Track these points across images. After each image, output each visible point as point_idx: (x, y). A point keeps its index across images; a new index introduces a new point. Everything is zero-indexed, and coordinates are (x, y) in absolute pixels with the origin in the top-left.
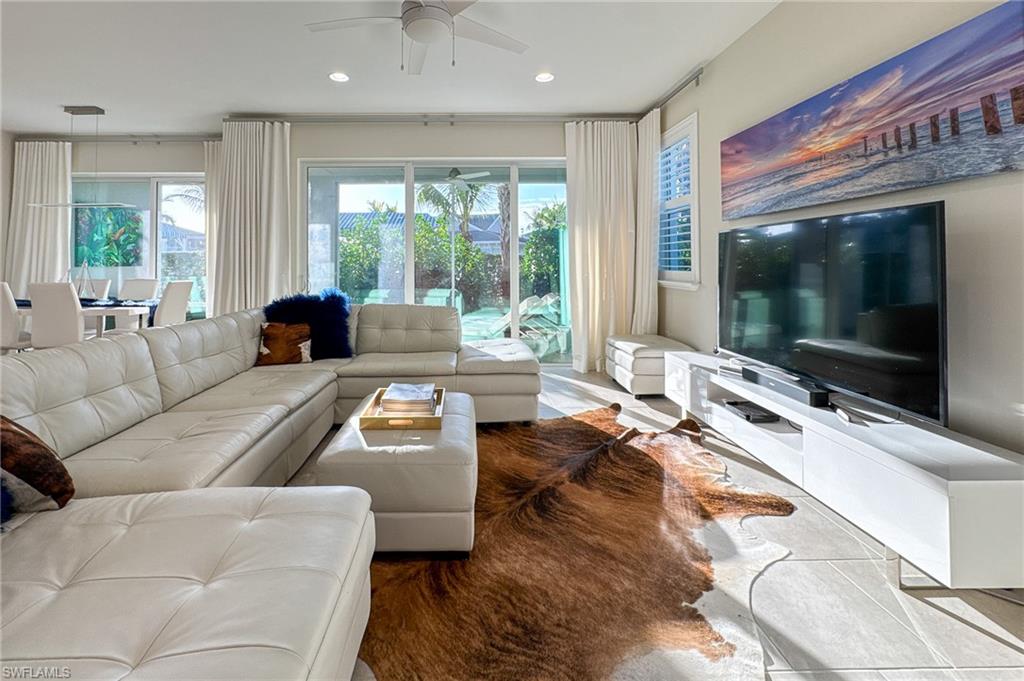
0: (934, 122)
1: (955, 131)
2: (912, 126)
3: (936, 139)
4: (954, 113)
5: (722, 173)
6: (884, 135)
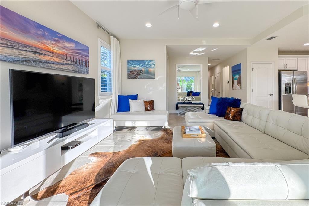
0: (79, 59)
1: (82, 64)
4: (82, 60)
6: (71, 57)
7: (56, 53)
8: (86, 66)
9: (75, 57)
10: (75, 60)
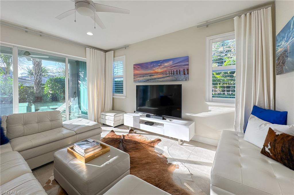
0: (177, 71)
1: (180, 73)
2: (174, 71)
3: (177, 74)
4: (180, 70)
5: (134, 72)
8: (185, 74)
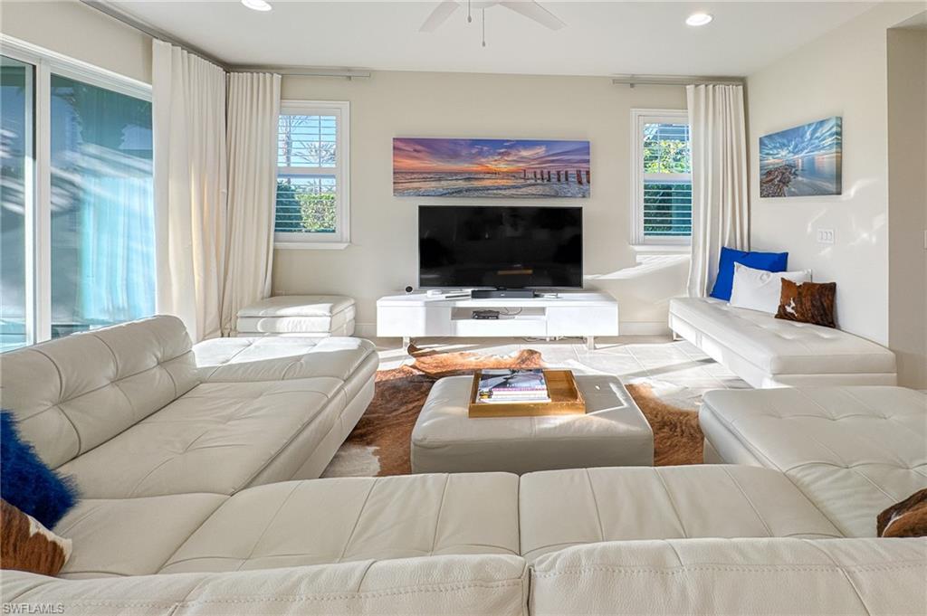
0: (558, 173)
1: (567, 179)
2: (549, 172)
3: (559, 180)
4: (566, 172)
6: (535, 172)
7: (503, 172)
8: (580, 182)
9: (545, 171)
10: (546, 176)
